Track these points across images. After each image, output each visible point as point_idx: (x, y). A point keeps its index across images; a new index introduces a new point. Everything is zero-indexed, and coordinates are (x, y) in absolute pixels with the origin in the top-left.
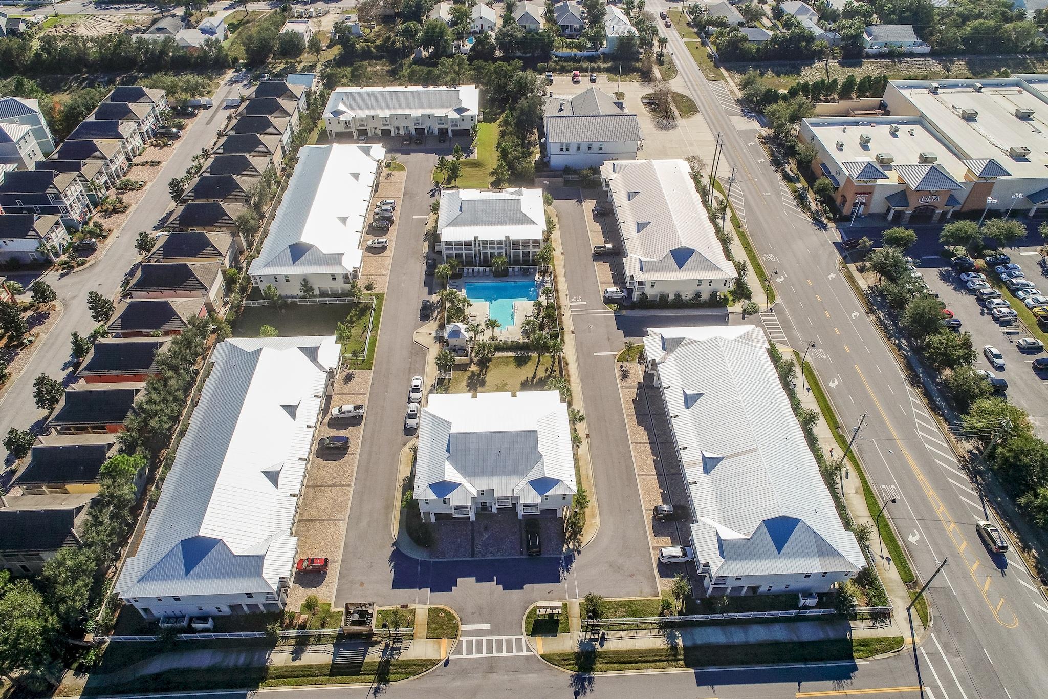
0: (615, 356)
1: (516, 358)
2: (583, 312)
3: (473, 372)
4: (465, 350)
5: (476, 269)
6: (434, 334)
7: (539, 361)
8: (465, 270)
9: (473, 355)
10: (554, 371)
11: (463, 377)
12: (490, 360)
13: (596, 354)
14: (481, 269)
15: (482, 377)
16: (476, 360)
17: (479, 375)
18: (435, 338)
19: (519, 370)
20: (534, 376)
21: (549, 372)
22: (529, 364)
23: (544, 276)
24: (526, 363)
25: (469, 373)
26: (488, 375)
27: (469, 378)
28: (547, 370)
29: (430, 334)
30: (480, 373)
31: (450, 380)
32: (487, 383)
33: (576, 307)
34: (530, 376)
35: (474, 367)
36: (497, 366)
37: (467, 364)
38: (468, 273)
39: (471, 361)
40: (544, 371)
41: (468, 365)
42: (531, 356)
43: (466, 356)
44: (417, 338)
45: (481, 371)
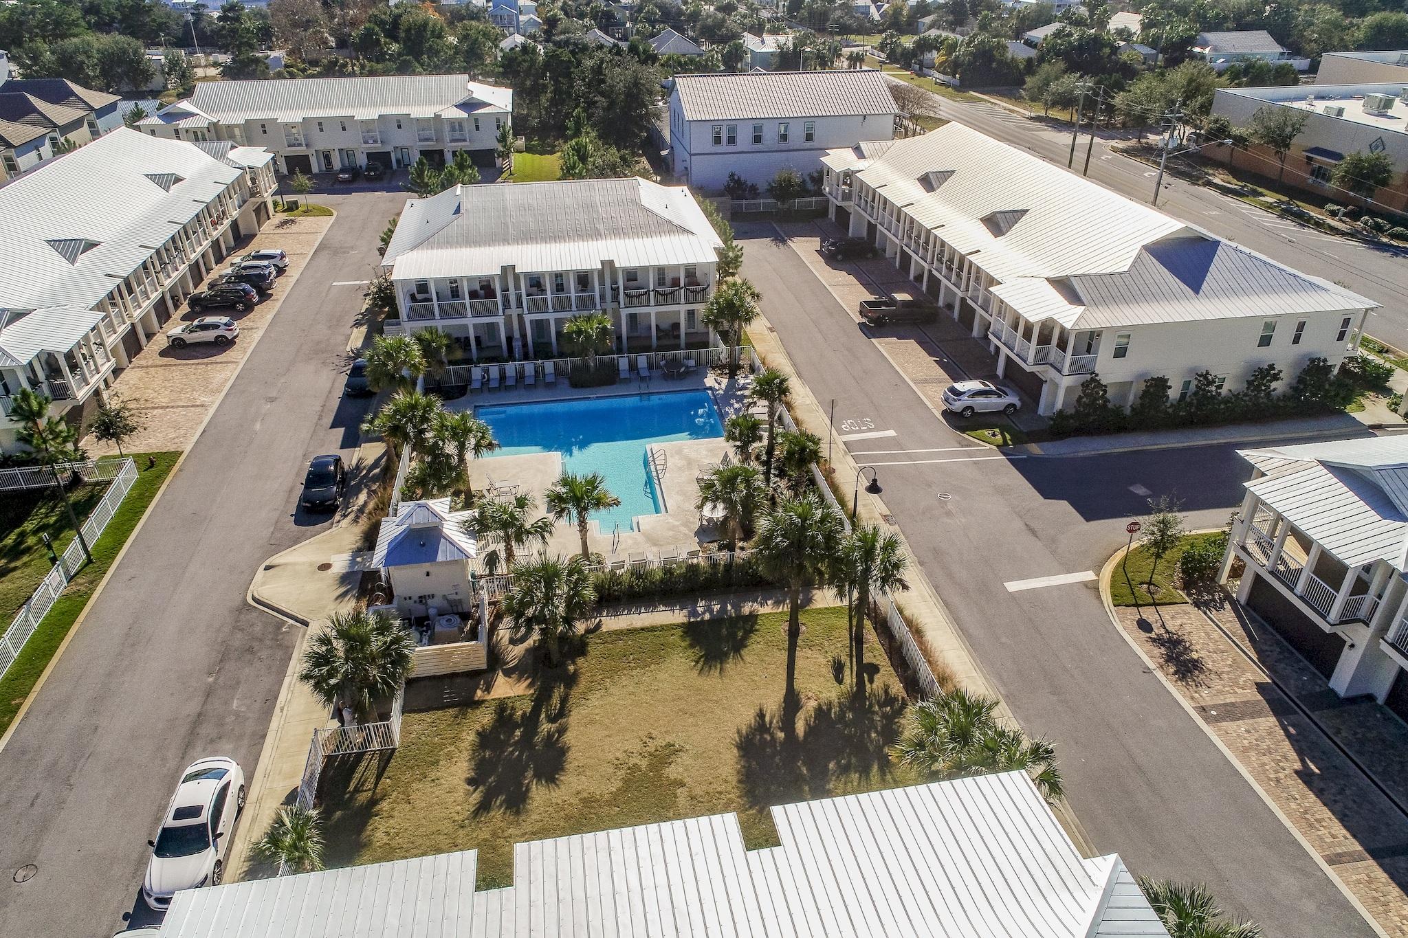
0: (1093, 587)
1: (693, 632)
2: (894, 458)
3: (503, 710)
4: (465, 616)
5: (511, 368)
6: (340, 563)
7: (794, 633)
8: (477, 372)
9: (504, 633)
10: (873, 669)
11: (457, 739)
12: (579, 648)
13: (1013, 586)
14: (529, 367)
15: (545, 727)
16: (515, 653)
17: (531, 721)
18: (345, 579)
19: (712, 681)
20: (792, 701)
21: (849, 678)
22: (755, 648)
23: (732, 375)
24: (738, 646)
25: (484, 718)
26: (575, 718)
27: (485, 739)
28: (838, 669)
29: (325, 567)
30: (536, 711)
31: (386, 757)
32: (574, 759)
33: (865, 444)
34: (773, 702)
35: (504, 688)
36: (613, 673)
37: (474, 676)
38: (485, 382)
39: (495, 659)
40: (828, 673)
41: (481, 677)
42: (753, 617)
43: (473, 635)
44: (266, 587)
45: (541, 700)
